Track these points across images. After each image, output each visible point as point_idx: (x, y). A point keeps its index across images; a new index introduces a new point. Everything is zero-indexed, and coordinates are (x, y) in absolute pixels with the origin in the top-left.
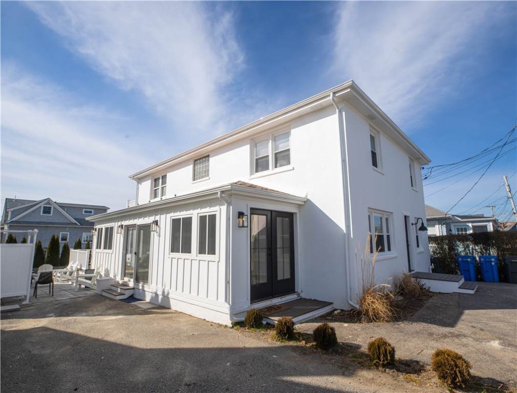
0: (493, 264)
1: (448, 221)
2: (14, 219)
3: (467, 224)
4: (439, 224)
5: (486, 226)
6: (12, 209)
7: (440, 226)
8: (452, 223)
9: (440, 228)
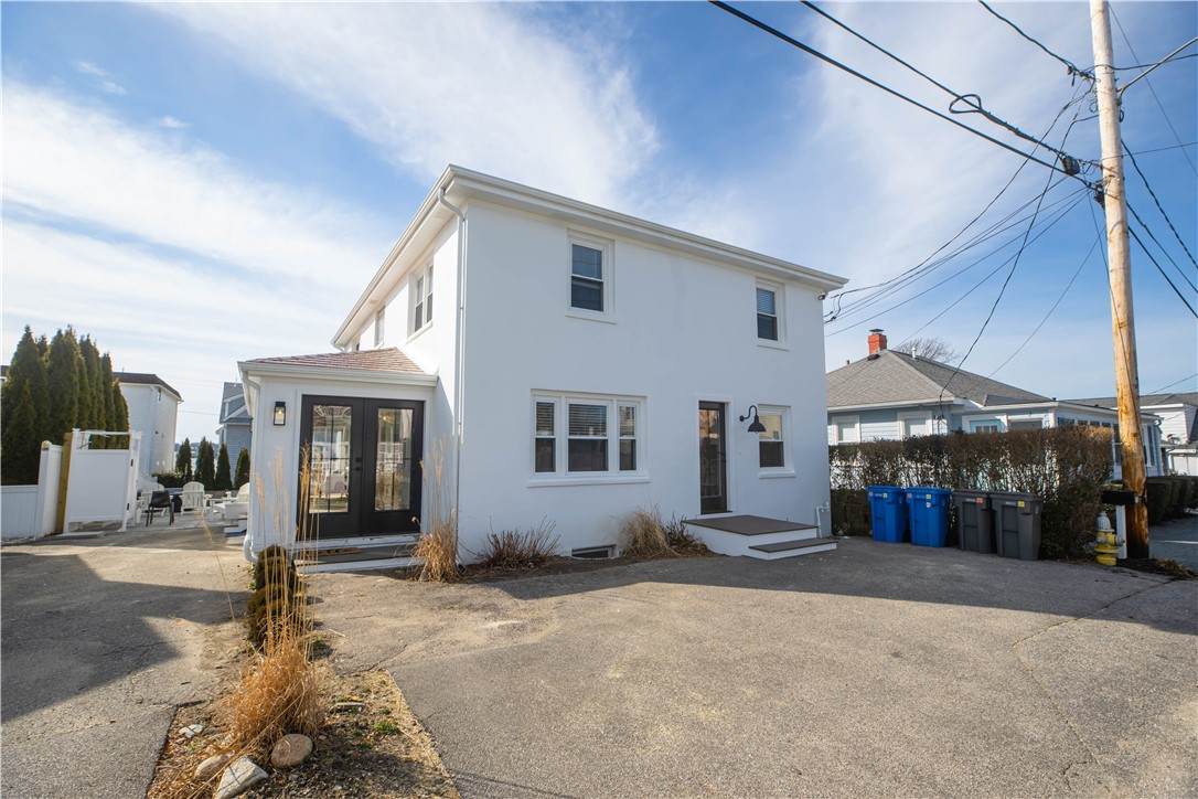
0: (928, 505)
1: (954, 411)
2: (233, 415)
3: (998, 417)
4: (934, 418)
5: (1039, 422)
6: (229, 400)
7: (936, 422)
8: (964, 414)
9: (936, 426)
